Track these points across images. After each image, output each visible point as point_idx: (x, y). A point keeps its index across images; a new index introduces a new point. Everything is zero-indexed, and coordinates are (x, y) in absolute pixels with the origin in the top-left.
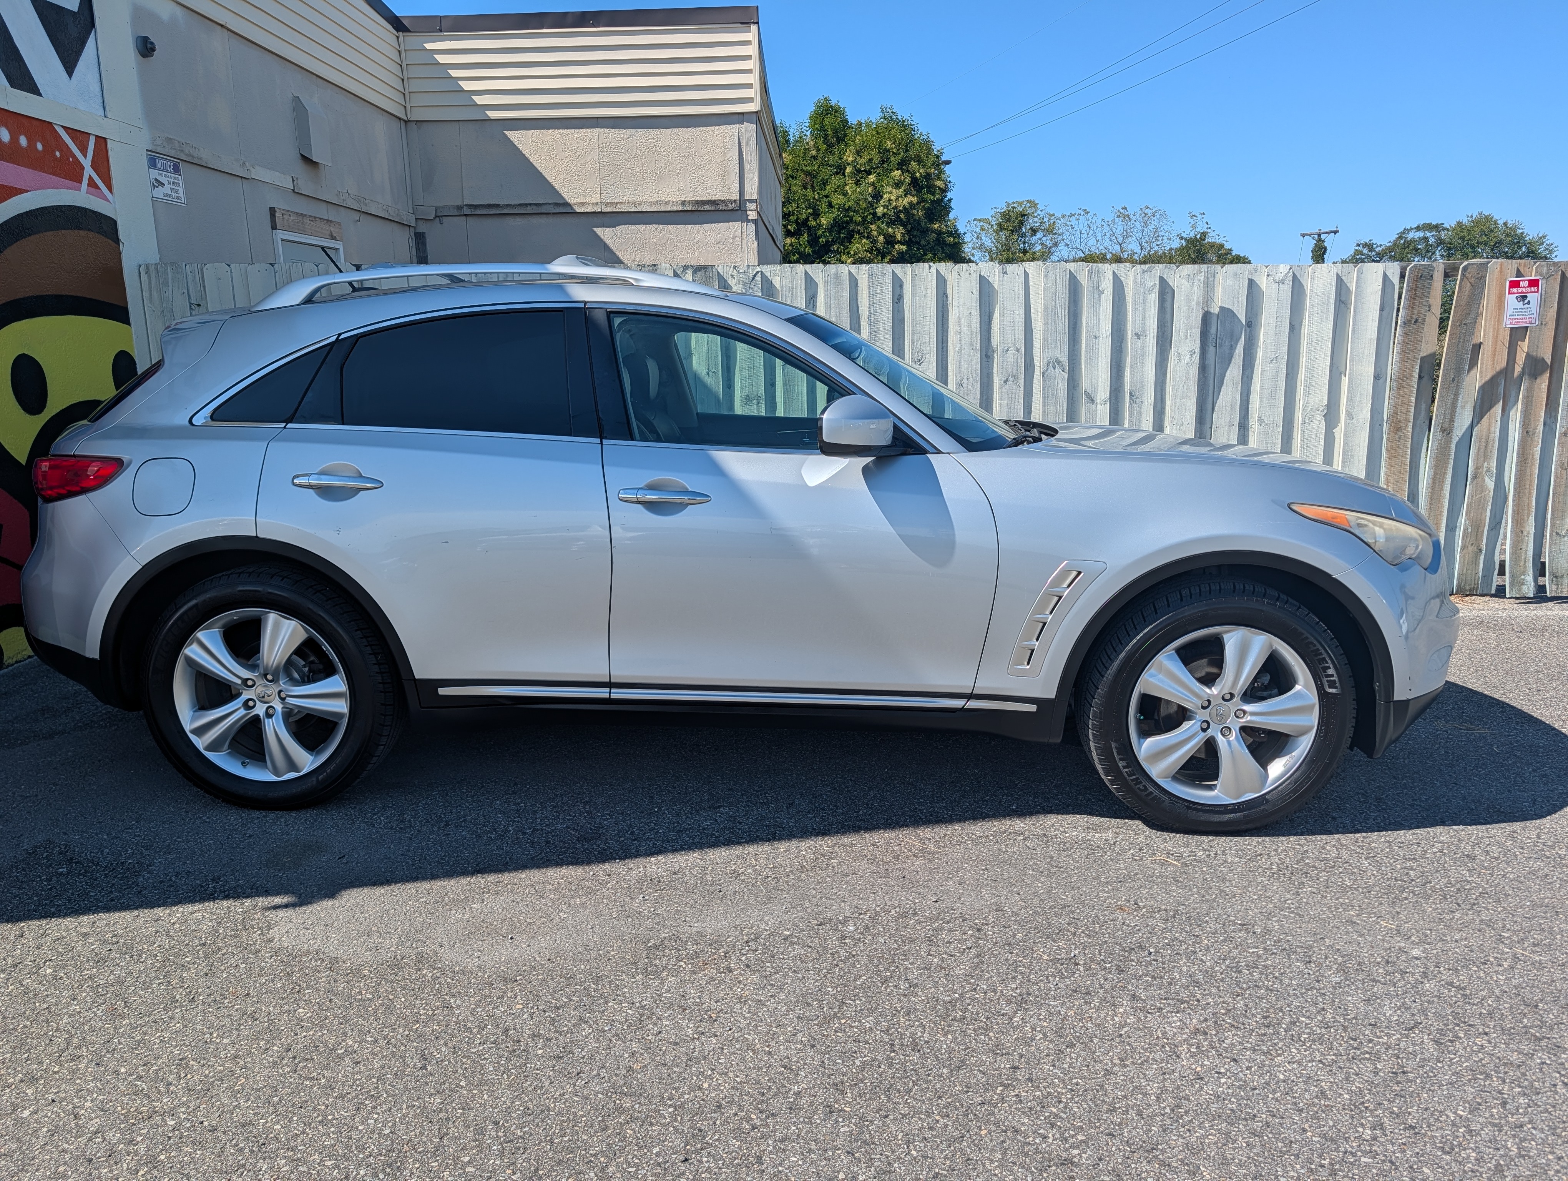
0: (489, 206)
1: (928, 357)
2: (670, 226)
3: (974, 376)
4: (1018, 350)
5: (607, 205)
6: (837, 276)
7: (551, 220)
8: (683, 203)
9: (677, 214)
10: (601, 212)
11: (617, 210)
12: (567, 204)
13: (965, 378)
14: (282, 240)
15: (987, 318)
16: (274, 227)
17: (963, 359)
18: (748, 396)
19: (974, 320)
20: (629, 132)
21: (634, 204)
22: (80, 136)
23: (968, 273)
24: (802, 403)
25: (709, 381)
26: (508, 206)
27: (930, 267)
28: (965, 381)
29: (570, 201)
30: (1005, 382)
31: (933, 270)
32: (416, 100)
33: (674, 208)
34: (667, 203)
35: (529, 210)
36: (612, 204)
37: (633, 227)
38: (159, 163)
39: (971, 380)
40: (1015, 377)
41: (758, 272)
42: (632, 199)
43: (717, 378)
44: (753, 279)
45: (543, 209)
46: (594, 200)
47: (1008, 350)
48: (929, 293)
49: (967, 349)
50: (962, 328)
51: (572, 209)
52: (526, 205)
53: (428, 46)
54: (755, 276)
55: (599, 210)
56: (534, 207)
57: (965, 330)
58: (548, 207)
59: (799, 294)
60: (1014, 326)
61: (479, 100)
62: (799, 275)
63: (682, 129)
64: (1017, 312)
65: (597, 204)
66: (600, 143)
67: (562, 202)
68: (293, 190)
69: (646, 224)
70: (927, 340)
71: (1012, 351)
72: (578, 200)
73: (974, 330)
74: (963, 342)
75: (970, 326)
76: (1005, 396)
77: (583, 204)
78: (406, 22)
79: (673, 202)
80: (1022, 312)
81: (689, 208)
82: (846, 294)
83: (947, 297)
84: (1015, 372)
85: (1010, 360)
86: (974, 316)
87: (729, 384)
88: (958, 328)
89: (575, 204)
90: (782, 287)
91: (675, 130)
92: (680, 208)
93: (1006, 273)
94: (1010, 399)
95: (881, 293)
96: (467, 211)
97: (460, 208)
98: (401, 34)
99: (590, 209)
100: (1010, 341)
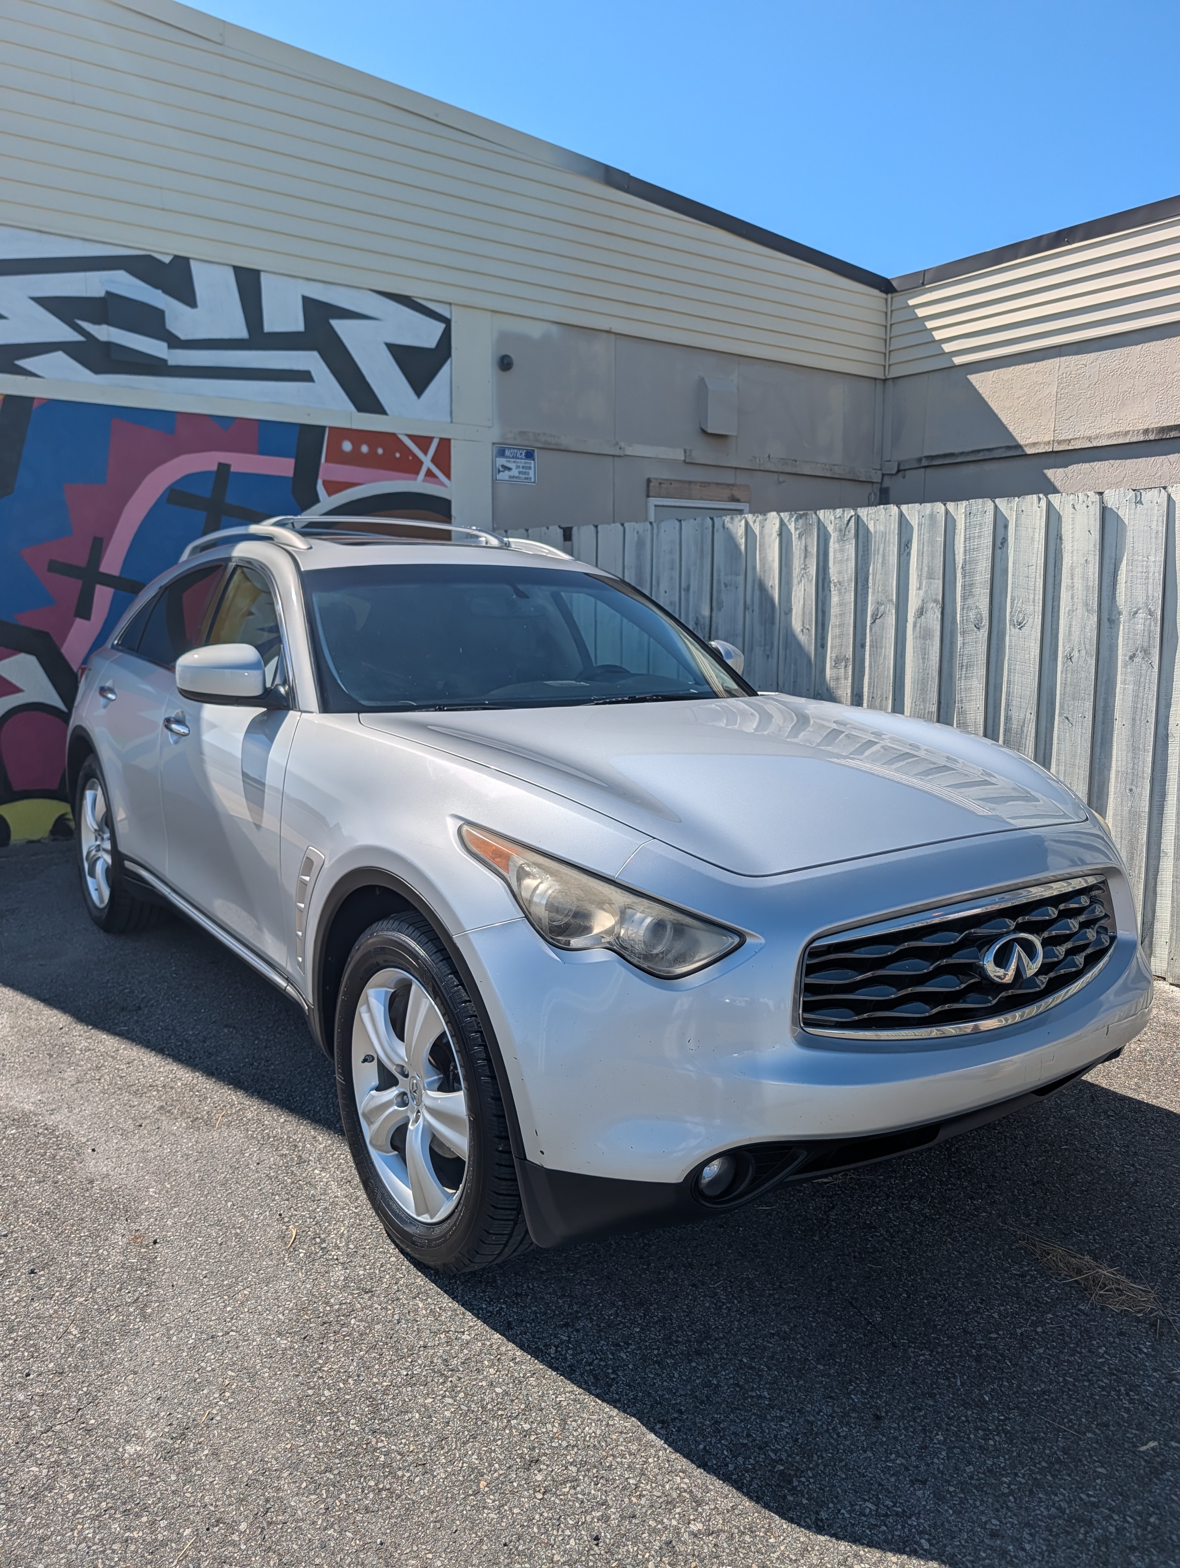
0: (945, 456)
1: (1031, 620)
2: (1128, 461)
3: (1088, 647)
4: (1151, 613)
5: (1059, 442)
6: (932, 517)
7: (1004, 465)
8: (1146, 431)
9: (1139, 445)
10: (1052, 452)
11: (1070, 448)
12: (1019, 447)
13: (1076, 650)
14: (656, 506)
15: (1112, 566)
16: (648, 496)
17: (1074, 623)
18: (837, 657)
19: (1091, 570)
20: (1093, 355)
21: (1090, 439)
22: (423, 442)
23: (1085, 505)
24: (889, 668)
25: (803, 638)
26: (962, 454)
27: (1039, 499)
28: (1076, 654)
29: (1022, 443)
30: (1132, 658)
31: (1043, 503)
32: (895, 358)
33: (1135, 439)
34: (1127, 433)
35: (980, 456)
36: (1065, 441)
37: (1087, 465)
38: (507, 453)
39: (1083, 652)
40: (1146, 652)
41: (851, 517)
42: (1088, 433)
43: (810, 635)
44: (848, 524)
45: (996, 454)
46: (1046, 439)
47: (1136, 613)
48: (1037, 535)
49: (1080, 610)
50: (1076, 580)
51: (1023, 451)
52: (979, 451)
53: (911, 302)
54: (849, 521)
55: (1051, 450)
56: (986, 453)
57: (1079, 584)
58: (1000, 451)
59: (892, 540)
60: (1147, 578)
61: (948, 348)
62: (892, 518)
63: (1154, 343)
64: (1152, 558)
65: (1049, 442)
66: (1060, 373)
67: (1013, 444)
68: (685, 461)
69: (1102, 460)
70: (1032, 597)
71: (1141, 615)
72: (1030, 441)
73: (1091, 584)
74: (1076, 600)
75: (1085, 578)
76: (1130, 678)
77: (1034, 444)
78: (895, 284)
79: (1134, 431)
80: (1161, 557)
81: (1152, 437)
82: (940, 539)
83: (1061, 539)
84: (1146, 644)
85: (1140, 627)
86: (1091, 565)
87: (821, 644)
88: (1070, 581)
89: (1026, 446)
90: (875, 532)
91: (1147, 345)
92: (1142, 438)
93: (1140, 502)
94: (1138, 683)
95: (979, 537)
96: (925, 463)
97: (920, 460)
98: (890, 296)
99: (1041, 450)
100: (1141, 599)
